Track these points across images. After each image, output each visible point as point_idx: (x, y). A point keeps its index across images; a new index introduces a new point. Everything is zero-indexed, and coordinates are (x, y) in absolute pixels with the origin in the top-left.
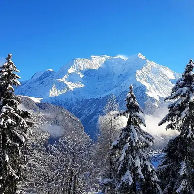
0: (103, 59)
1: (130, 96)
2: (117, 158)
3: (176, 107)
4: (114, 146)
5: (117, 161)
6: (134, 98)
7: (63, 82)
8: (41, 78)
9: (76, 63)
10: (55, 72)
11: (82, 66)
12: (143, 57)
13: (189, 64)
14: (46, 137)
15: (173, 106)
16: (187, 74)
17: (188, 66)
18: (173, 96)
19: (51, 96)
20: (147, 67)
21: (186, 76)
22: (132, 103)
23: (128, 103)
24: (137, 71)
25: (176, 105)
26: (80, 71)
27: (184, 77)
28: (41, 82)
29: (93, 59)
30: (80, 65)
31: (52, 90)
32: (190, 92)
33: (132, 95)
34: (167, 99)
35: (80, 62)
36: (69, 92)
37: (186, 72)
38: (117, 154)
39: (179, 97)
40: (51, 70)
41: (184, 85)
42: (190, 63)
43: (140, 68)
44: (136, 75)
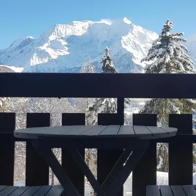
0: (86, 24)
1: (106, 58)
2: (93, 120)
3: (152, 68)
4: (90, 107)
5: (93, 123)
6: (110, 60)
7: (44, 50)
8: (20, 47)
9: (57, 30)
10: (35, 40)
11: (64, 33)
12: (129, 22)
13: (165, 25)
14: (23, 101)
15: (149, 68)
16: (164, 35)
17: (165, 26)
18: (149, 58)
19: (31, 65)
20: (133, 32)
21: (162, 37)
22: (108, 65)
23: (104, 65)
24: (123, 37)
25: (152, 66)
26: (62, 38)
27: (161, 38)
28: (20, 50)
29: (75, 24)
30: (62, 32)
31: (33, 59)
32: (167, 53)
33: (108, 57)
34: (143, 60)
35: (61, 29)
36: (51, 61)
37: (163, 33)
38: (94, 116)
39: (156, 59)
40: (31, 37)
41: (160, 46)
42: (167, 23)
43: (126, 34)
44: (122, 41)
